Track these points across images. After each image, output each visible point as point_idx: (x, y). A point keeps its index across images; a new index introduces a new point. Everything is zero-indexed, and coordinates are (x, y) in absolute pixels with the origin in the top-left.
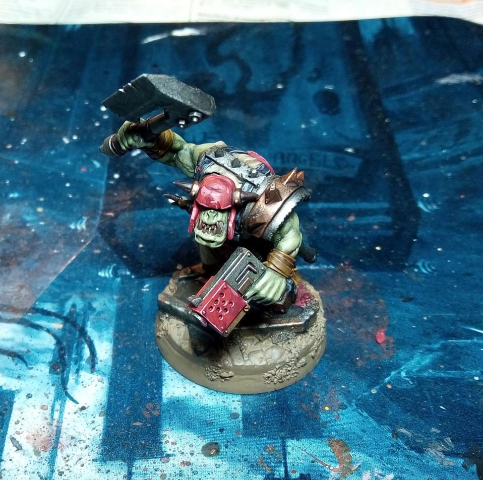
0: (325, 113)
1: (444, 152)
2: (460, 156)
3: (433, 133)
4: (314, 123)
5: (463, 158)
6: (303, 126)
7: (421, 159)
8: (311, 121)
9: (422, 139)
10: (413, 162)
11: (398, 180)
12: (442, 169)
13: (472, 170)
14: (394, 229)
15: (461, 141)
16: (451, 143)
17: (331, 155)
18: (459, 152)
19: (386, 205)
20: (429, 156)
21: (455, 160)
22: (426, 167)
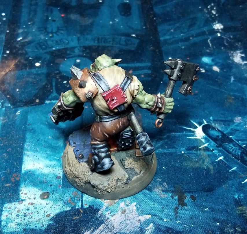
0: (123, 15)
1: (182, 35)
2: (189, 37)
3: (177, 25)
4: (117, 21)
5: (191, 38)
6: (111, 23)
7: (170, 39)
8: (116, 20)
9: (172, 29)
10: (166, 41)
11: (157, 51)
12: (180, 44)
13: (195, 44)
14: (152, 76)
15: (191, 29)
16: (186, 30)
17: (123, 38)
18: (190, 35)
19: (149, 64)
20: (174, 38)
21: (187, 39)
22: (172, 43)
